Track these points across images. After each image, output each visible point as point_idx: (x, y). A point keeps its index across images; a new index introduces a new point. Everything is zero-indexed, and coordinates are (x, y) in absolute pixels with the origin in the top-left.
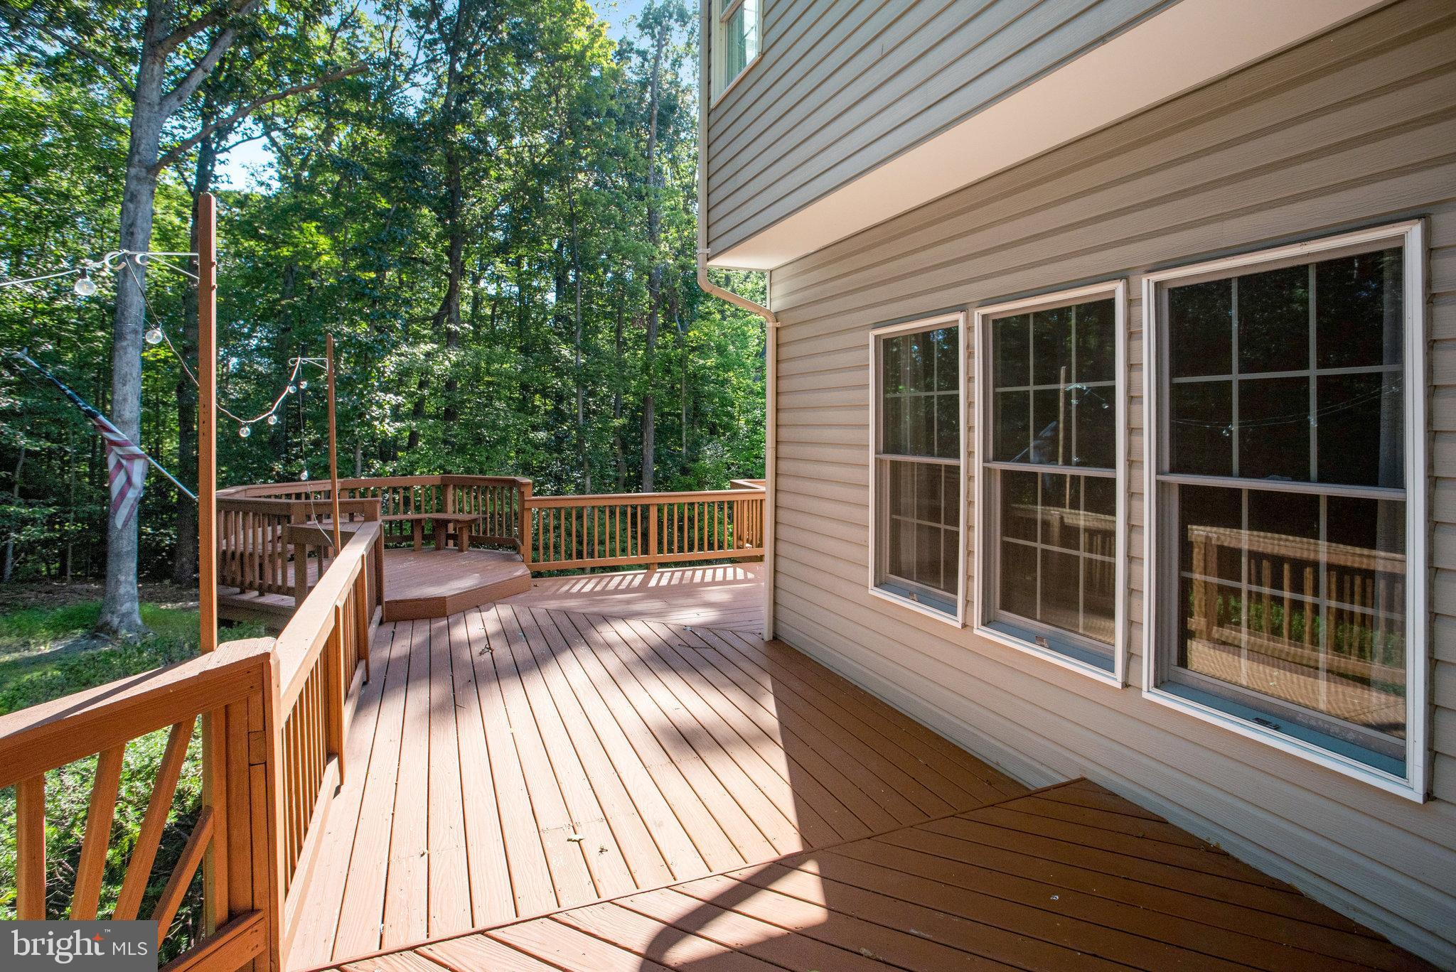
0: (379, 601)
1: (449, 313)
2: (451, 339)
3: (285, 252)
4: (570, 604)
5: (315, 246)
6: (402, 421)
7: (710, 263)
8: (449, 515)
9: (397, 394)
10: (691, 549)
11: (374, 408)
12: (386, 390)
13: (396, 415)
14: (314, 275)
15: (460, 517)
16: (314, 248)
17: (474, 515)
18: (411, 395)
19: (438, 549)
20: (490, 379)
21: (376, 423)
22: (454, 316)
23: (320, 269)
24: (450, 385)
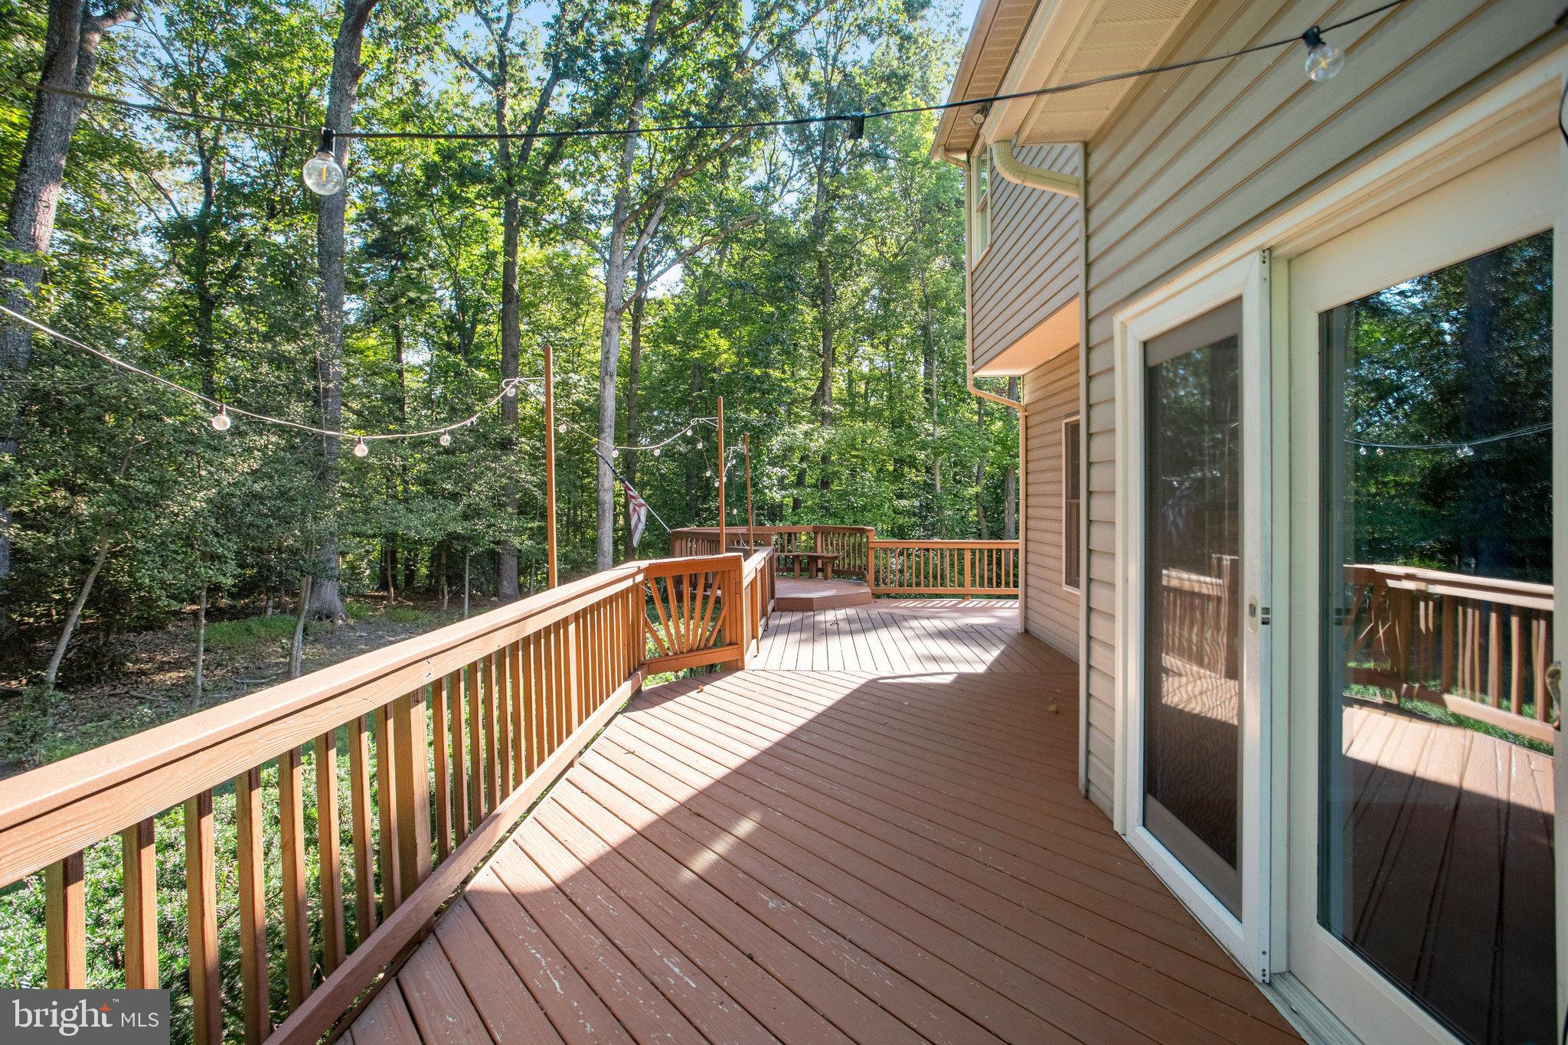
0: (773, 597)
1: (824, 395)
2: (825, 418)
3: (696, 354)
4: (896, 611)
5: (717, 347)
6: (786, 490)
7: (976, 375)
8: (819, 553)
9: (782, 467)
10: (999, 584)
11: (765, 479)
12: (774, 464)
13: (782, 484)
14: (715, 370)
15: (825, 554)
16: (717, 350)
17: (836, 554)
18: (793, 468)
19: (811, 577)
20: (856, 453)
21: (767, 491)
22: (827, 398)
23: (721, 365)
24: (825, 459)
